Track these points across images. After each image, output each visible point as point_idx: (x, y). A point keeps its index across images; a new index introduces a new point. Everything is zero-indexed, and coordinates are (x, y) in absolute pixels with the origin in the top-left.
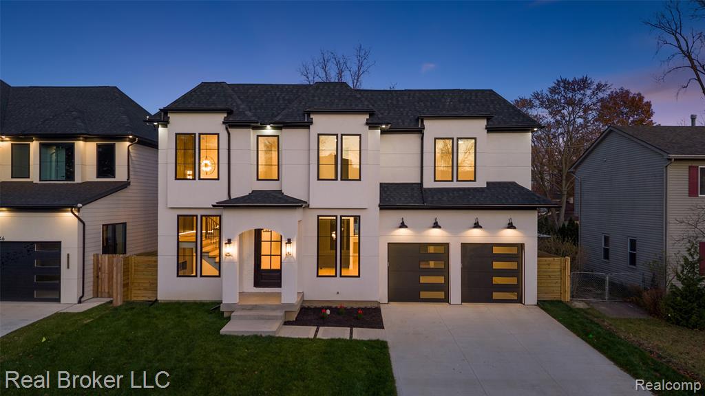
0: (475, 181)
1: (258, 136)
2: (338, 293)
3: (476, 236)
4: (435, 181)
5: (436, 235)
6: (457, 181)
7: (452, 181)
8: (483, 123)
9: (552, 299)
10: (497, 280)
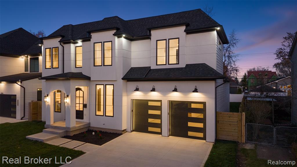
0: (178, 64)
1: (76, 47)
2: (104, 124)
3: (176, 96)
4: (157, 65)
5: (155, 95)
6: (169, 64)
7: (166, 64)
8: (184, 28)
9: (232, 140)
10: (190, 124)
